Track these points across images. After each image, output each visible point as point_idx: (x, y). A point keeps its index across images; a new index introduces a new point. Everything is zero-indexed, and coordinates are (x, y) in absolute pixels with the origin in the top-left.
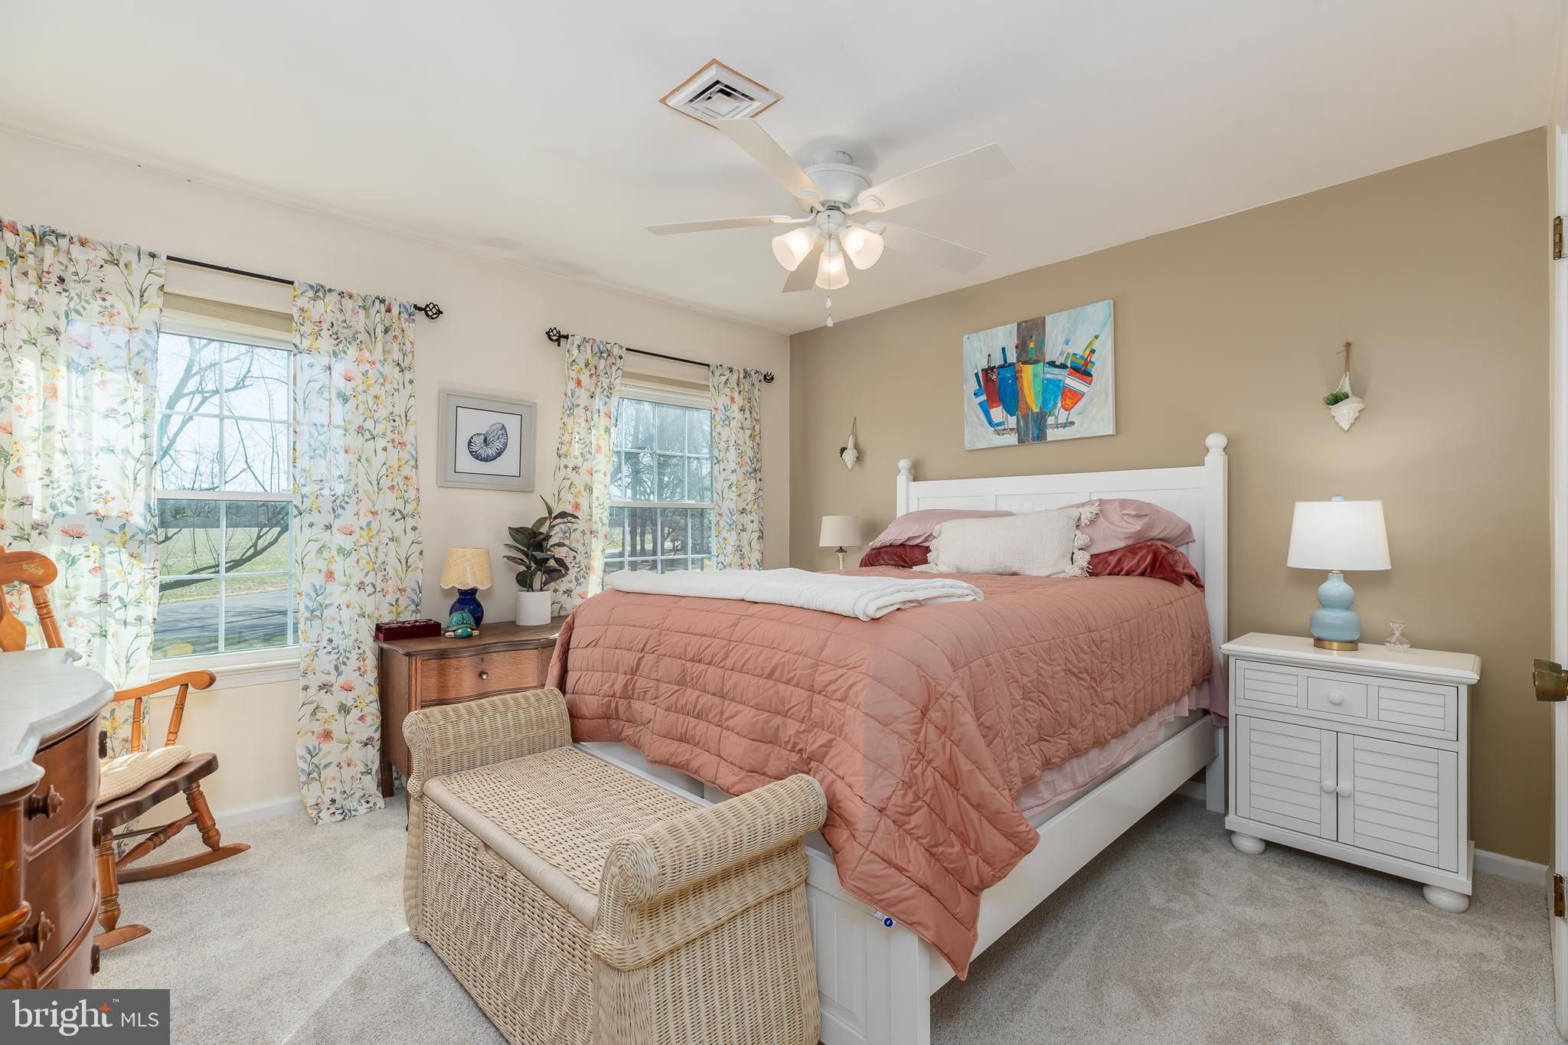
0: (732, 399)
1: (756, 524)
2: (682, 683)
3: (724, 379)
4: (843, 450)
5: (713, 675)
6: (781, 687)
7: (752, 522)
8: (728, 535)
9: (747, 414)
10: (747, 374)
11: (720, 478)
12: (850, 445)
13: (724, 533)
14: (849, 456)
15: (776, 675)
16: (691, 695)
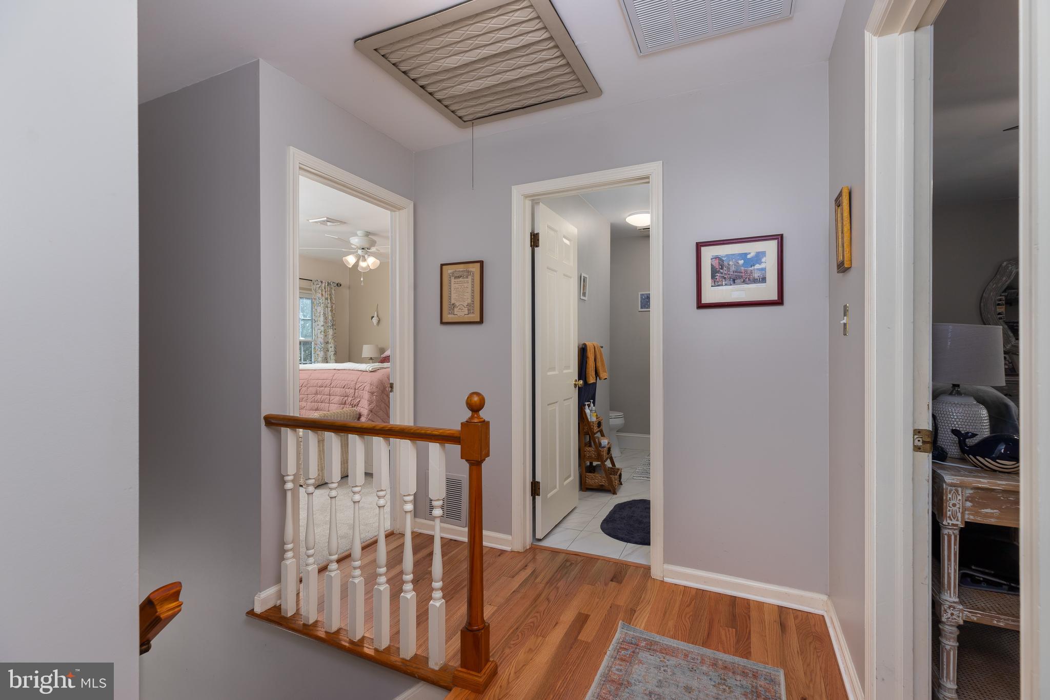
0: (322, 295)
1: (333, 348)
2: (316, 394)
3: (318, 286)
4: (373, 317)
5: (327, 390)
6: (347, 390)
7: (331, 347)
8: (319, 353)
9: (329, 301)
10: (329, 284)
11: (316, 329)
12: (375, 315)
13: (318, 352)
14: (375, 320)
15: (345, 387)
16: (319, 396)
